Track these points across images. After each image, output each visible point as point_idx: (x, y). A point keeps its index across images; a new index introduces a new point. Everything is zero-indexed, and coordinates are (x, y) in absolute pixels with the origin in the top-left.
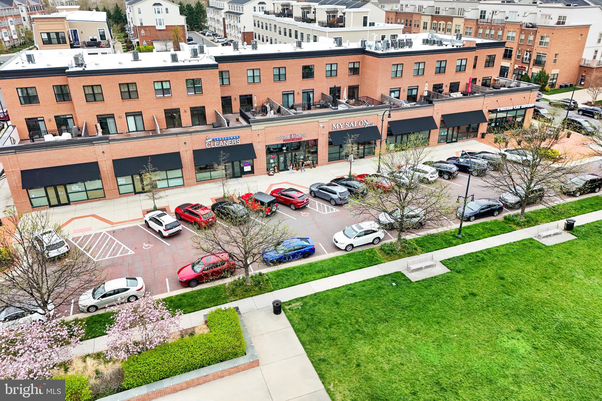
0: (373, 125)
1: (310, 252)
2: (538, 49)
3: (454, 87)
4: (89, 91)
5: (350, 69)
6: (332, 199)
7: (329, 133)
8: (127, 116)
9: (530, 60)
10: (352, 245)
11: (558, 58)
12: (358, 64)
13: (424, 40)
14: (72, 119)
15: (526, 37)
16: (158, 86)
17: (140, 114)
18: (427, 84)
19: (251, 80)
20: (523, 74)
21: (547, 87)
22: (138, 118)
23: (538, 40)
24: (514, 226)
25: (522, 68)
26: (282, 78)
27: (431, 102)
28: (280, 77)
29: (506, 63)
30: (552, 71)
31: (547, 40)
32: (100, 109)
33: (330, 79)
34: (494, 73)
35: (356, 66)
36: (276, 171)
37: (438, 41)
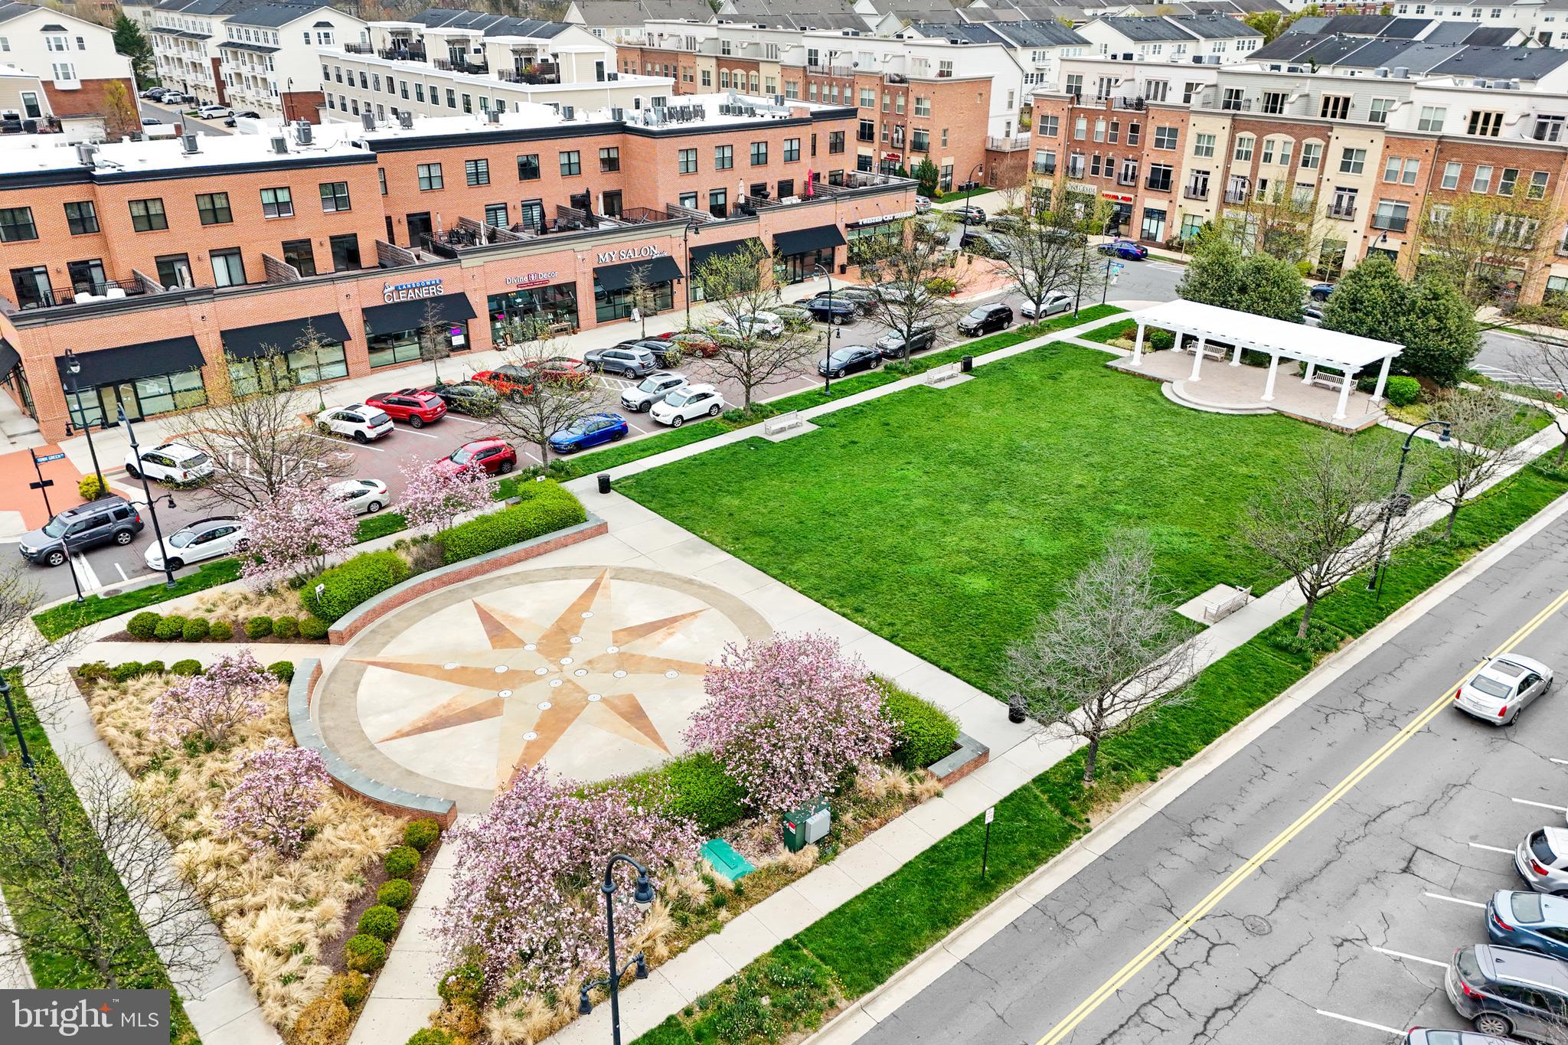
0: (666, 254)
1: (621, 432)
2: (914, 123)
3: (785, 188)
4: (139, 211)
5: (603, 161)
6: (628, 368)
7: (594, 269)
8: (212, 256)
9: (904, 141)
10: (681, 417)
11: (950, 138)
12: (616, 151)
13: (721, 107)
14: (100, 269)
15: (893, 101)
16: (268, 197)
17: (236, 252)
18: (742, 183)
19: (425, 185)
20: (897, 168)
21: (938, 190)
22: (234, 261)
23: (912, 106)
24: (898, 375)
25: (893, 158)
26: (483, 179)
27: (753, 213)
28: (478, 177)
29: (866, 150)
30: (943, 160)
31: (926, 104)
32: (160, 244)
33: (569, 181)
34: (846, 164)
35: (614, 154)
36: (509, 342)
37: (746, 109)
